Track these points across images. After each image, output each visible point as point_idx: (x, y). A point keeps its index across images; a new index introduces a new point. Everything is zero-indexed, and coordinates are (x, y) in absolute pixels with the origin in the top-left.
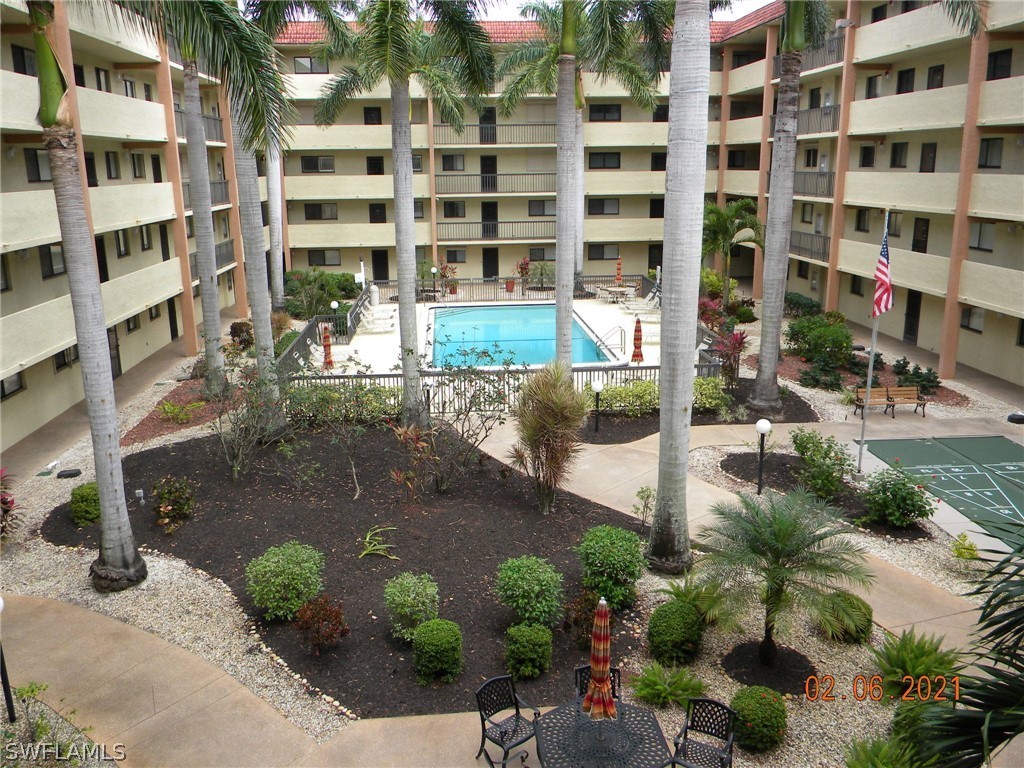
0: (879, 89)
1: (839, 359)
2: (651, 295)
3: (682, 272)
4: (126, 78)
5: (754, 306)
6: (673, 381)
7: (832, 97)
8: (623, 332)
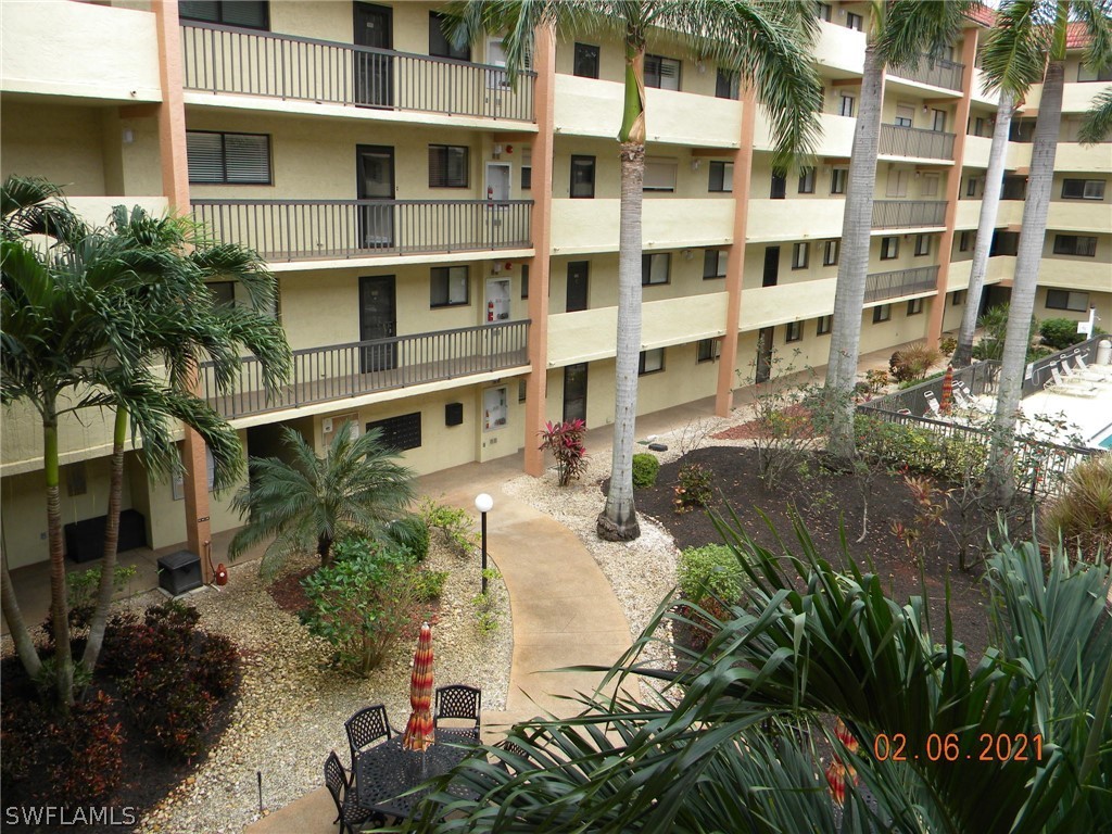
4: (844, 94)
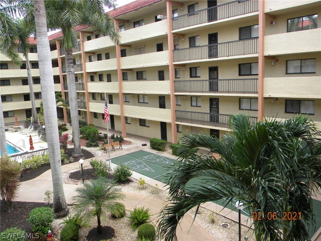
0: (92, 59)
1: (96, 138)
2: (30, 127)
3: (51, 117)
5: (66, 126)
6: (54, 153)
7: (79, 61)
8: (23, 141)
